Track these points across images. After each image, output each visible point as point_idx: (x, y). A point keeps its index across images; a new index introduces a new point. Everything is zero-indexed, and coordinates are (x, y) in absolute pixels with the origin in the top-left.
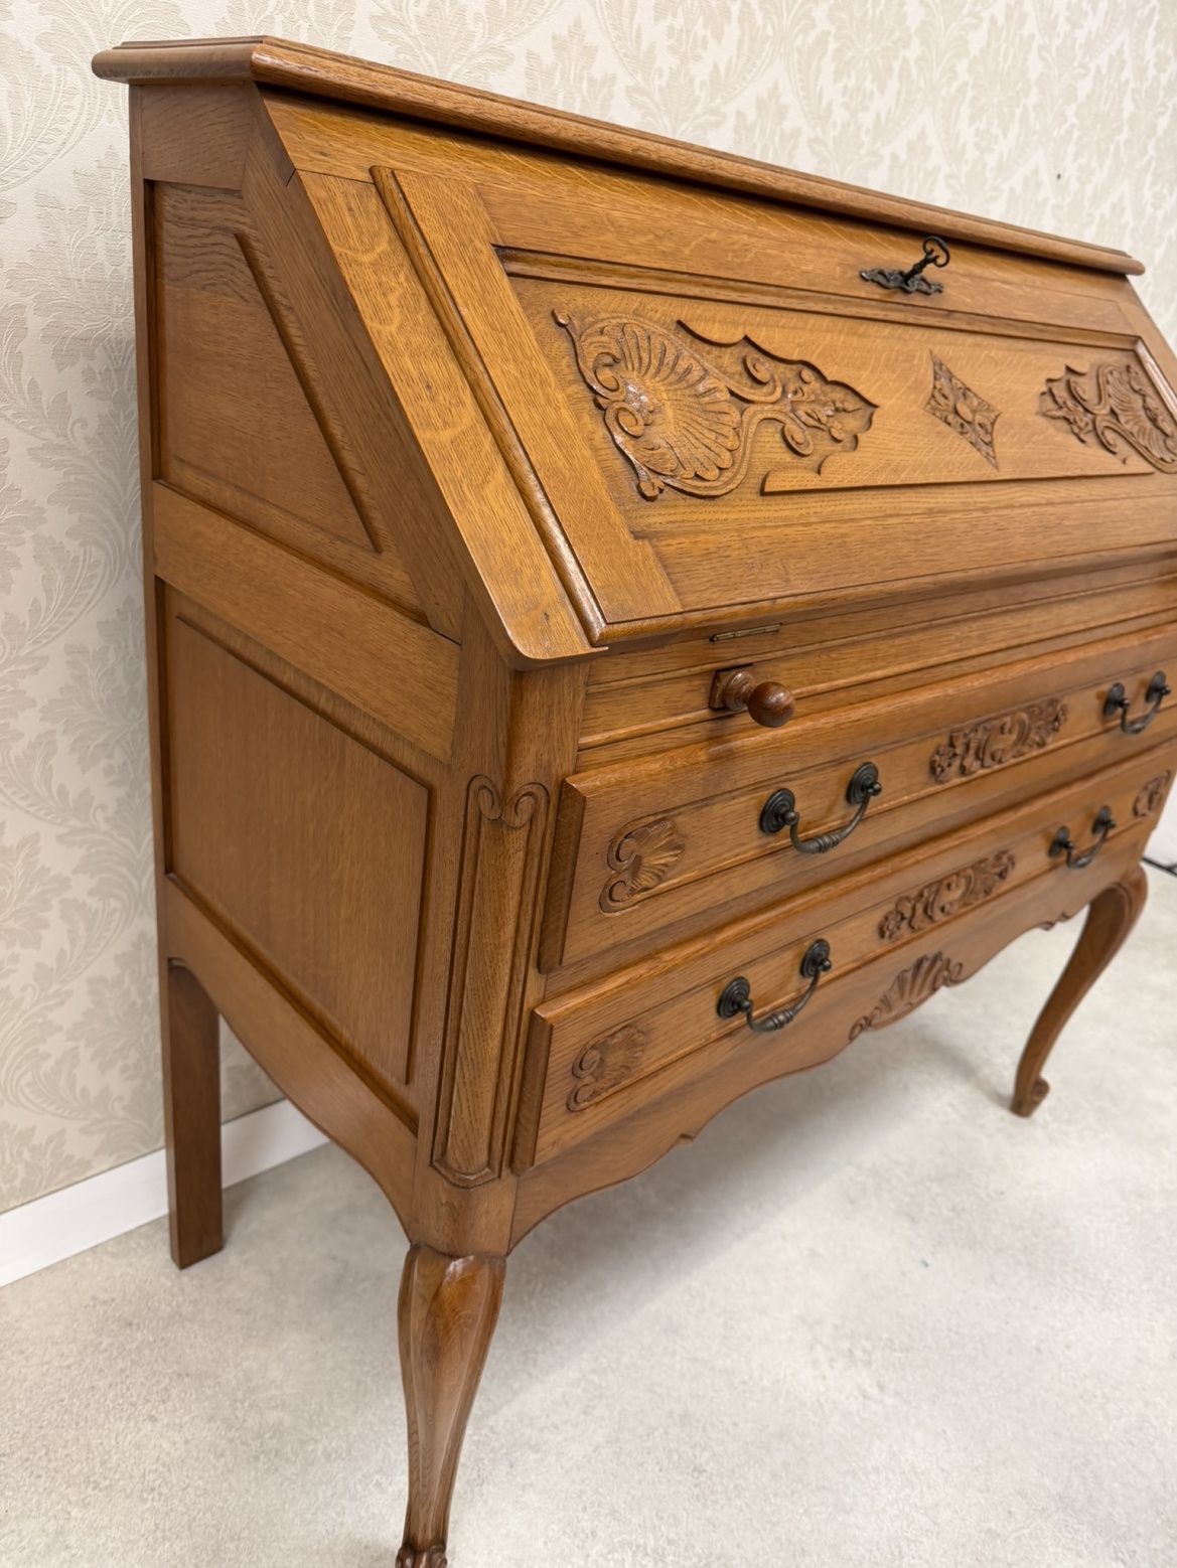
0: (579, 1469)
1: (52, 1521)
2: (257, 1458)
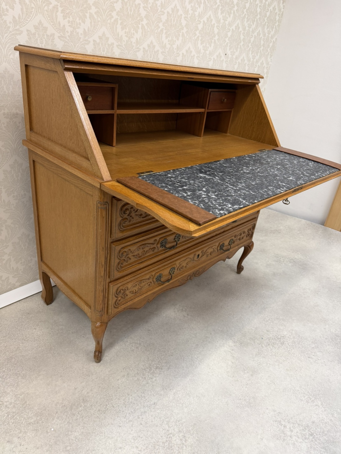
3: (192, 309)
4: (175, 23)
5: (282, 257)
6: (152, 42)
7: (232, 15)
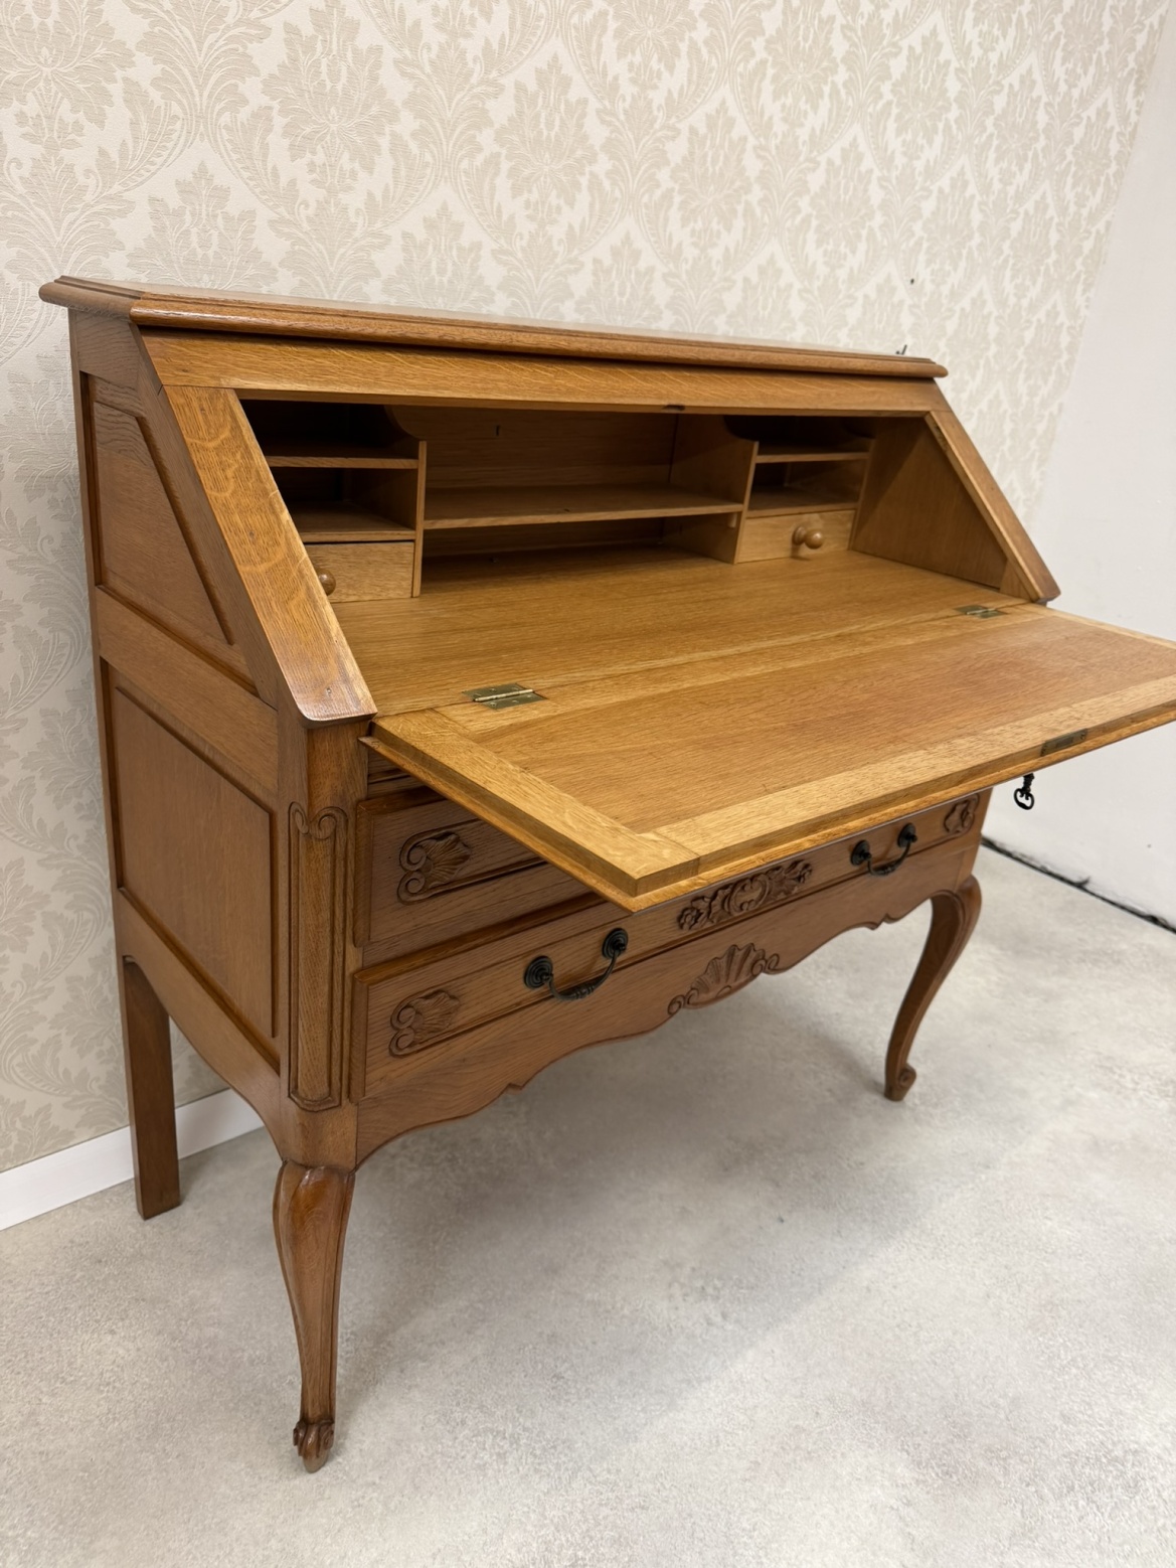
0: (457, 1374)
1: (27, 1405)
2: (194, 1362)
3: (743, 1291)
4: (717, 168)
5: (1130, 1071)
6: (627, 240)
7: (938, 139)
